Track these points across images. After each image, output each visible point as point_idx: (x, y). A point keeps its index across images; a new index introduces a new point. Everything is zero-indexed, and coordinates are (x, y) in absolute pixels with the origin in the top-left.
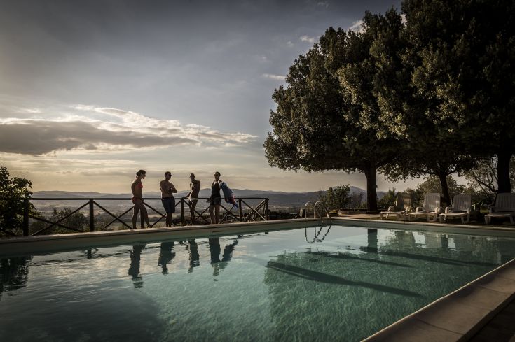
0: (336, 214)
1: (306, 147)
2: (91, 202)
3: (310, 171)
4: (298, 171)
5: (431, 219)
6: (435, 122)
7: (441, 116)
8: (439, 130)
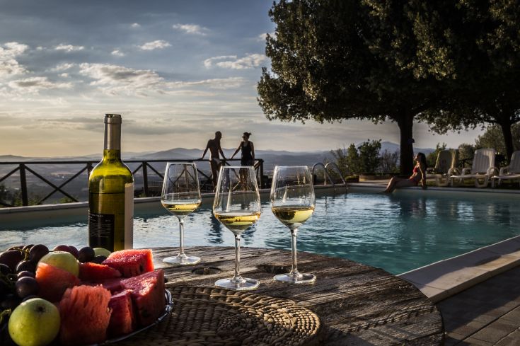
0: (356, 180)
1: (314, 89)
2: (22, 167)
3: (322, 121)
4: (306, 121)
5: (481, 184)
6: (489, 51)
7: (496, 43)
8: (494, 63)
